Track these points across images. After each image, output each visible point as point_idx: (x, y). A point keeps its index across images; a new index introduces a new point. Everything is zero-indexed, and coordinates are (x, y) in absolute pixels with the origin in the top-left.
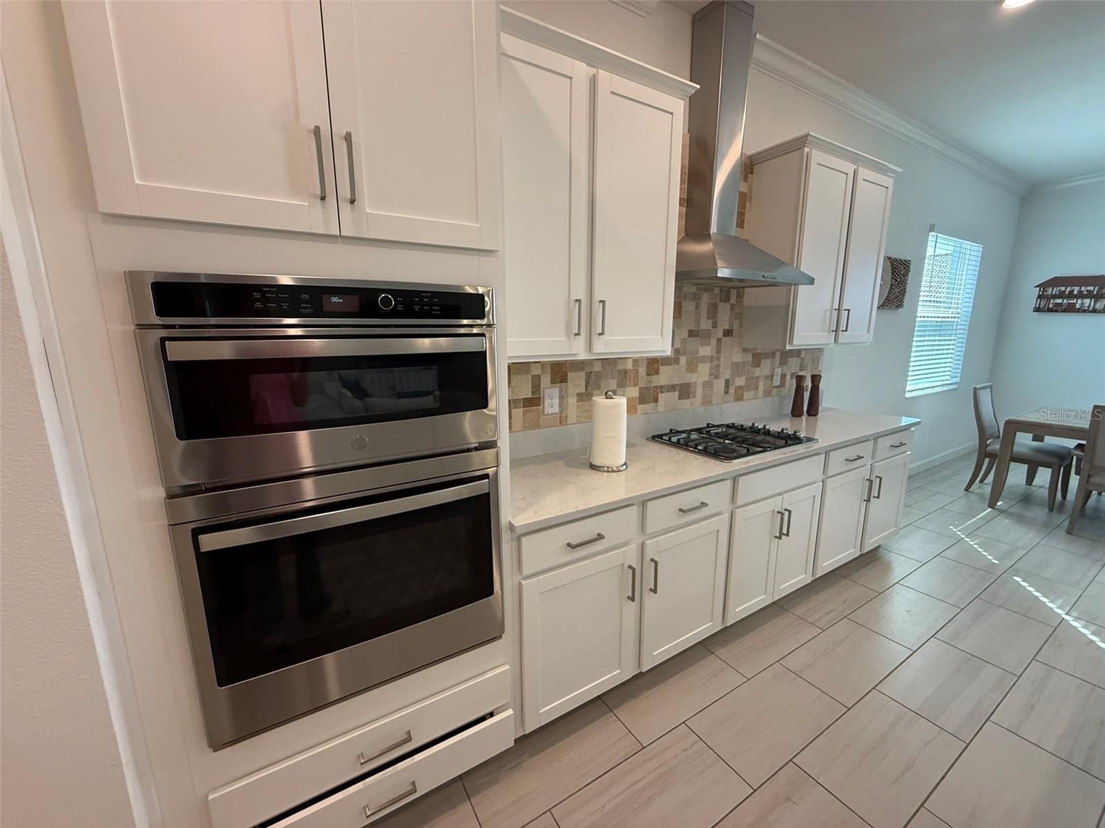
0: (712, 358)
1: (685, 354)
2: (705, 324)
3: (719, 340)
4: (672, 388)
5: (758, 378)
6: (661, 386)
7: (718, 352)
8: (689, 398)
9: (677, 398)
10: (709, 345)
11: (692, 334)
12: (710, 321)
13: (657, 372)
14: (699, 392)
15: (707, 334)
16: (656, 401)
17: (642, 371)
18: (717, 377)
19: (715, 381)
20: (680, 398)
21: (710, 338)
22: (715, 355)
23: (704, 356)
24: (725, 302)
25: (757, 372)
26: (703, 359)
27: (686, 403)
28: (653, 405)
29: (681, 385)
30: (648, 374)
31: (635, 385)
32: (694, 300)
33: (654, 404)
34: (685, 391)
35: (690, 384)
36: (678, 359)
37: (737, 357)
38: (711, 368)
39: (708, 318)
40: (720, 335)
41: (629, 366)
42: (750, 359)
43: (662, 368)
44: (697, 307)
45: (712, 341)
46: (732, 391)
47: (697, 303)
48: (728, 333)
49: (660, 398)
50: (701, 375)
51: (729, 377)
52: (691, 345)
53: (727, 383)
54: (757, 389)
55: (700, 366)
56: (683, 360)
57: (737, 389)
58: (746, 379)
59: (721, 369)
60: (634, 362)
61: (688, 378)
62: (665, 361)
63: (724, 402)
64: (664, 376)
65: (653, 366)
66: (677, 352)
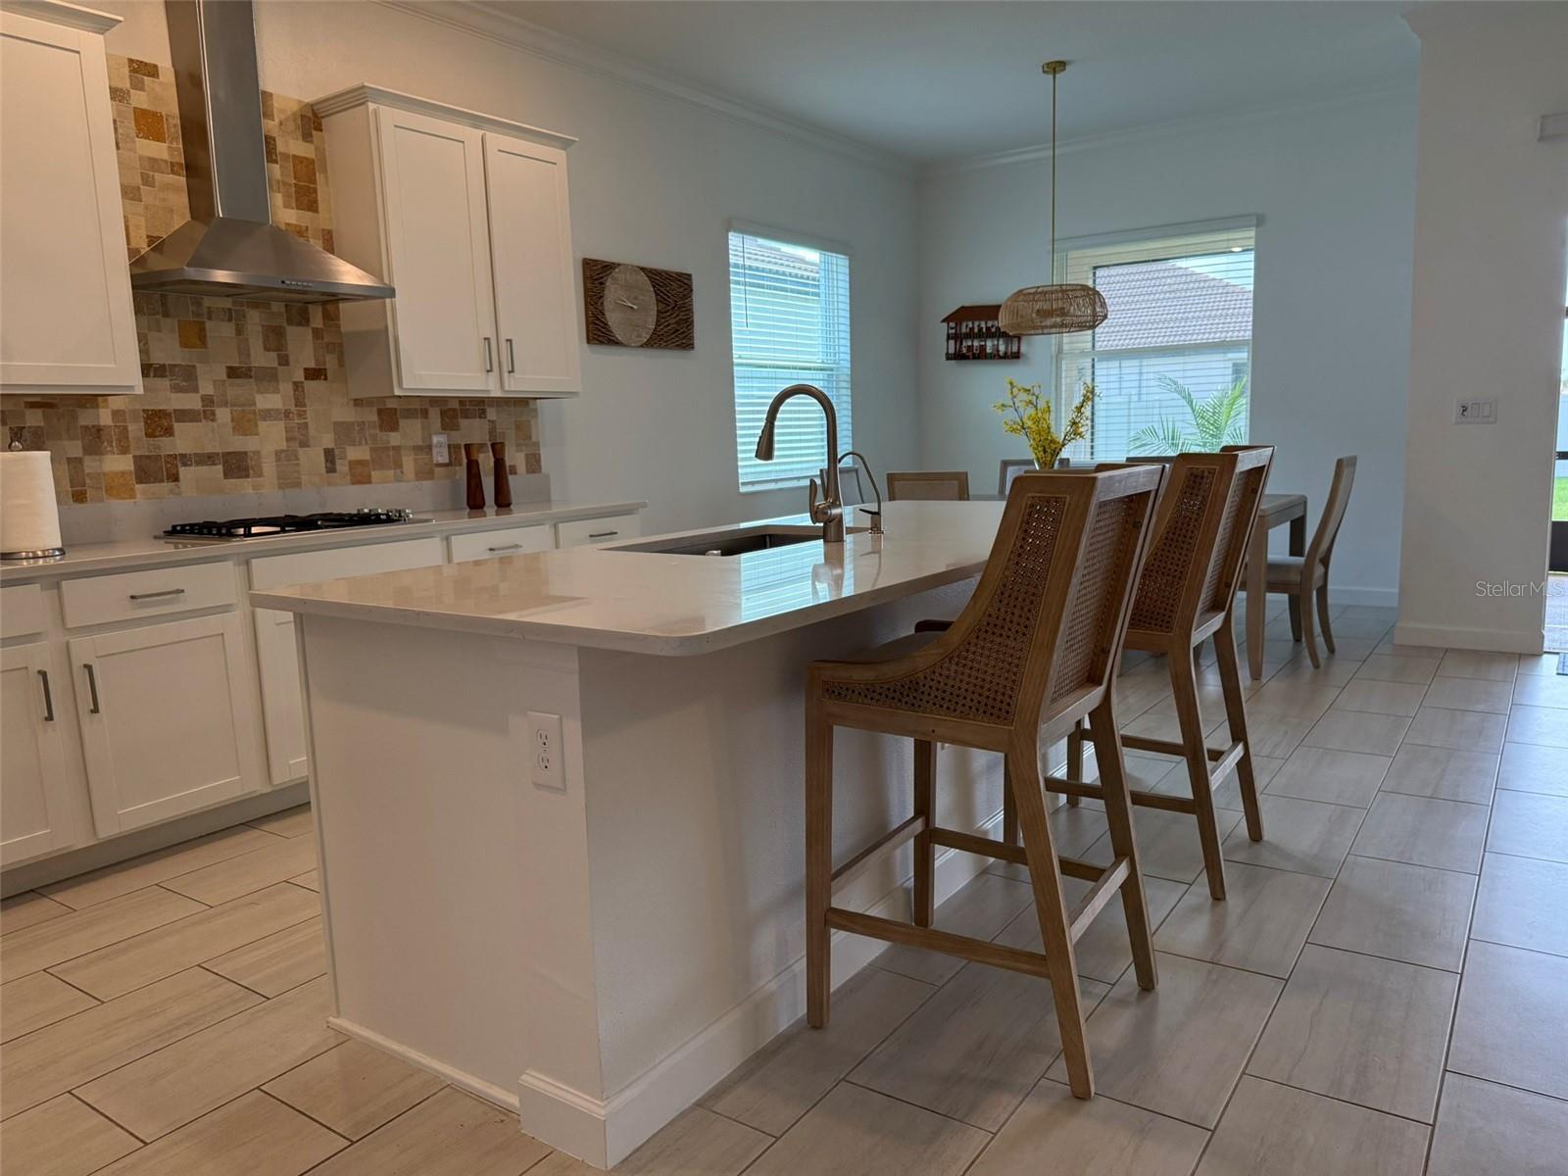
0: (287, 414)
1: (225, 404)
2: (262, 358)
3: (297, 385)
4: (208, 459)
5: (397, 449)
6: (183, 456)
7: (299, 402)
8: (247, 476)
9: (222, 475)
10: (277, 391)
11: (233, 373)
12: (274, 355)
13: (169, 432)
14: (269, 467)
15: (268, 378)
16: (176, 479)
17: (136, 429)
18: (304, 444)
19: (301, 451)
20: (227, 475)
21: (277, 381)
22: (293, 409)
23: (268, 410)
24: (300, 324)
25: (394, 439)
26: (267, 415)
27: (246, 486)
28: (167, 486)
29: (227, 454)
30: (149, 435)
31: (124, 451)
32: (230, 320)
33: (172, 485)
34: (237, 465)
35: (246, 453)
36: (213, 413)
37: (345, 414)
38: (288, 430)
40: (299, 376)
41: (105, 418)
42: (375, 418)
43: (177, 426)
44: (239, 332)
45: (282, 385)
46: (342, 467)
47: (237, 325)
48: (314, 374)
49: (181, 476)
50: (269, 439)
51: (331, 445)
52: (236, 390)
53: (330, 456)
54: (401, 467)
55: (263, 426)
56: (223, 414)
57: (353, 464)
58: (371, 449)
59: (312, 431)
60: (116, 414)
61: (239, 443)
62: (184, 415)
63: (329, 484)
64: (185, 439)
65: (158, 422)
66: (208, 401)
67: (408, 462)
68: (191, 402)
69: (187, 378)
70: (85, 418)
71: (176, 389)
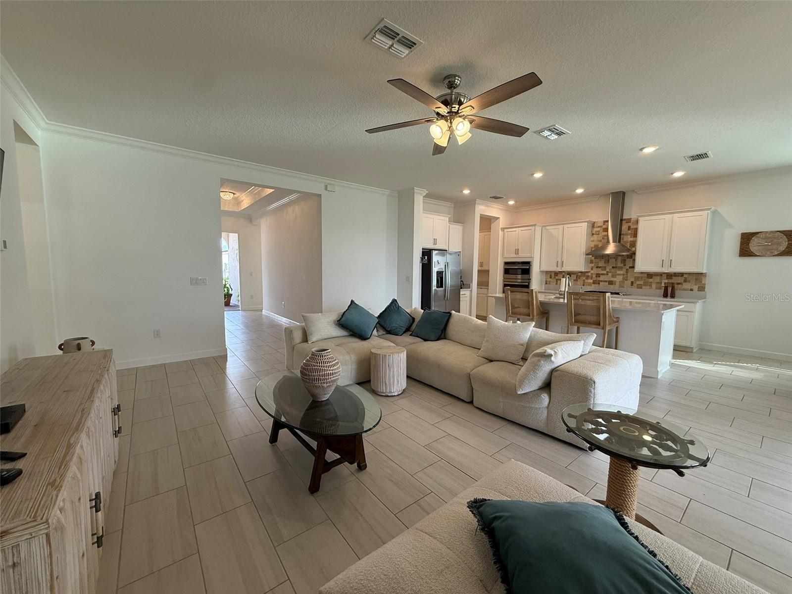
0: (623, 275)
1: (610, 272)
2: (619, 264)
3: (627, 269)
4: (606, 281)
5: (651, 282)
7: (627, 272)
10: (622, 270)
11: (613, 267)
12: (623, 264)
13: (599, 277)
14: (618, 284)
15: (621, 268)
16: (599, 284)
17: (594, 276)
18: (626, 280)
20: (609, 284)
25: (651, 280)
26: (619, 275)
29: (609, 281)
30: (596, 277)
31: (591, 279)
34: (611, 283)
39: (621, 263)
40: (628, 268)
41: (590, 274)
42: (646, 276)
43: (601, 276)
44: (616, 261)
45: (623, 269)
46: (635, 285)
48: (631, 267)
50: (619, 279)
51: (633, 280)
52: (613, 270)
53: (632, 283)
54: (651, 286)
55: (617, 276)
56: (610, 274)
57: (638, 285)
58: (643, 282)
59: (628, 278)
60: (591, 274)
61: (612, 279)
62: (602, 274)
63: (631, 288)
64: (602, 278)
65: (598, 275)
66: (607, 272)
67: (654, 286)
68: (605, 272)
69: (605, 268)
70: (587, 274)
71: (602, 270)
